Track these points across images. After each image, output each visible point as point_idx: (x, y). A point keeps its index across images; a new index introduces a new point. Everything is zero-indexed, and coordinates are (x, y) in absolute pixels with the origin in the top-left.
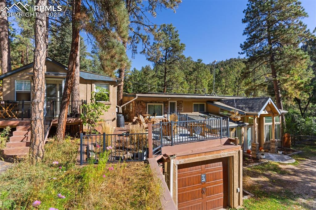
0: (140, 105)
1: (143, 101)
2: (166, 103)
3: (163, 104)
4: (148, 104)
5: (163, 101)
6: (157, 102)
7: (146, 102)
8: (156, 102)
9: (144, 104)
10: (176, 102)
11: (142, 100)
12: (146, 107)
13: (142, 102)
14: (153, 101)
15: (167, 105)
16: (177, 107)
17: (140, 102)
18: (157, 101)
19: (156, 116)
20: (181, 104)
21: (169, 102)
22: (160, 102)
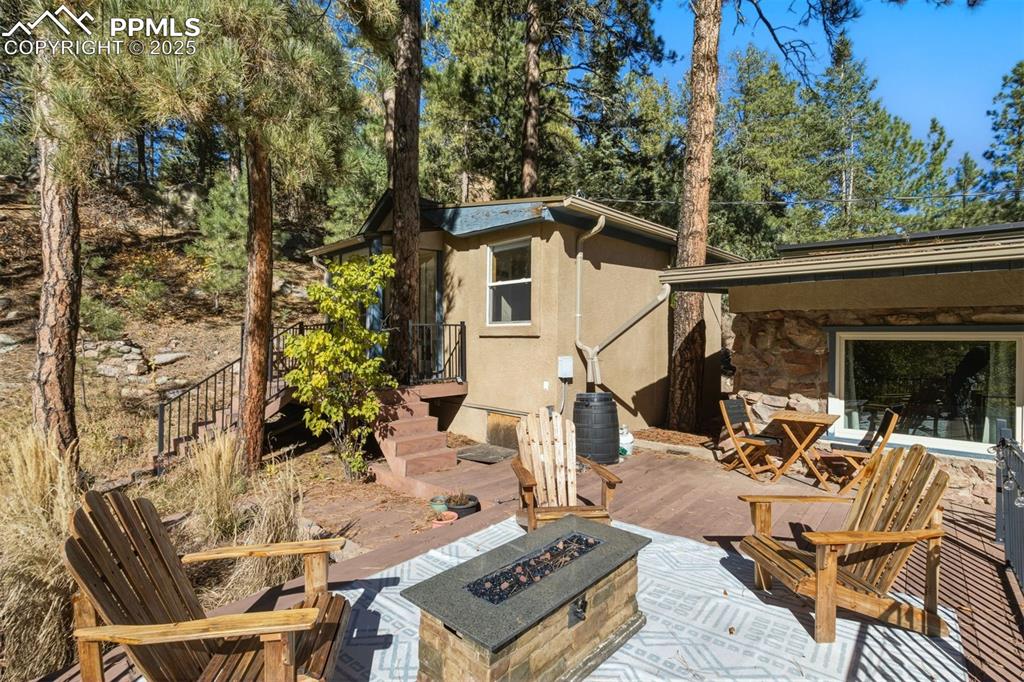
0: (776, 341)
1: (797, 316)
4: (843, 337)
7: (827, 324)
8: (933, 314)
9: (803, 340)
11: (788, 307)
12: (830, 356)
13: (791, 325)
14: (895, 313)
17: (780, 323)
18: (948, 311)
19: (896, 431)
22: (985, 316)
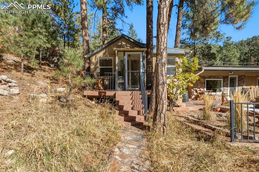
1: (201, 76)
2: (225, 78)
3: (222, 80)
4: (206, 79)
5: (222, 76)
6: (216, 77)
9: (202, 80)
10: (237, 76)
12: (204, 82)
14: (211, 76)
15: (227, 81)
16: (238, 83)
20: (243, 79)
21: (230, 76)
22: (219, 77)
